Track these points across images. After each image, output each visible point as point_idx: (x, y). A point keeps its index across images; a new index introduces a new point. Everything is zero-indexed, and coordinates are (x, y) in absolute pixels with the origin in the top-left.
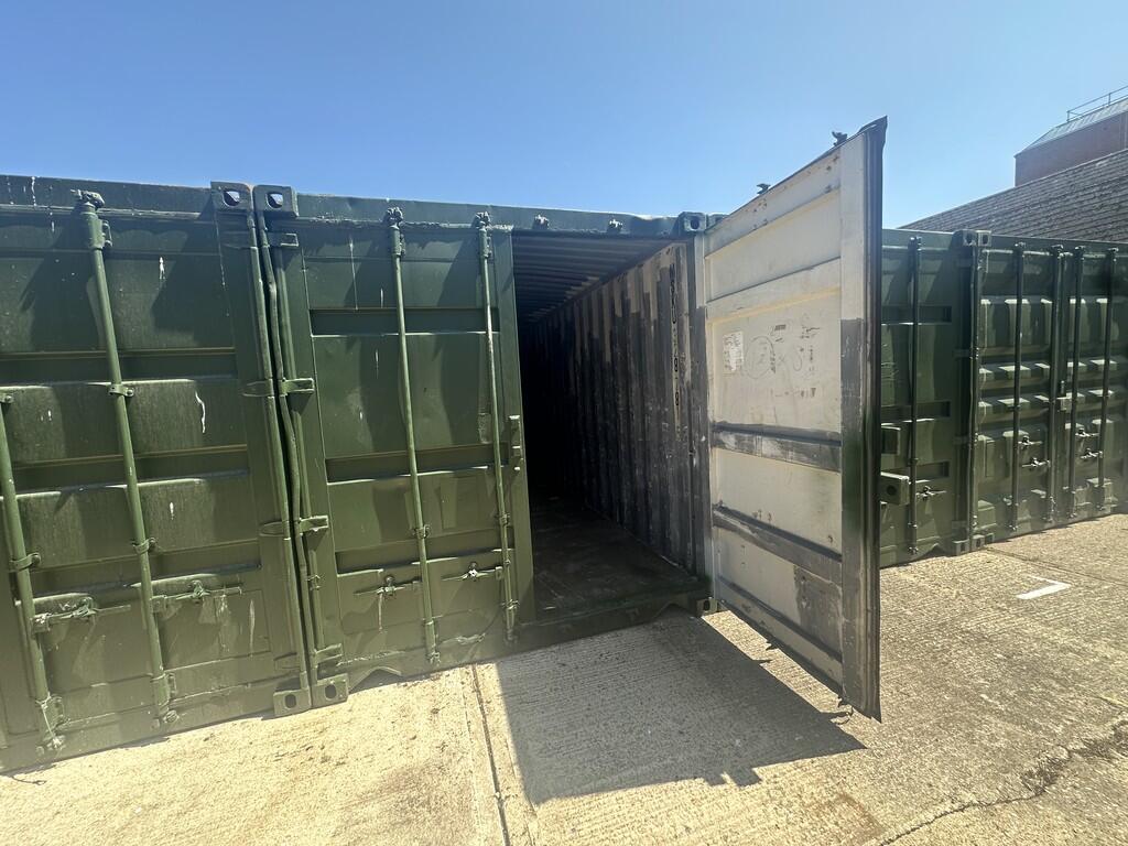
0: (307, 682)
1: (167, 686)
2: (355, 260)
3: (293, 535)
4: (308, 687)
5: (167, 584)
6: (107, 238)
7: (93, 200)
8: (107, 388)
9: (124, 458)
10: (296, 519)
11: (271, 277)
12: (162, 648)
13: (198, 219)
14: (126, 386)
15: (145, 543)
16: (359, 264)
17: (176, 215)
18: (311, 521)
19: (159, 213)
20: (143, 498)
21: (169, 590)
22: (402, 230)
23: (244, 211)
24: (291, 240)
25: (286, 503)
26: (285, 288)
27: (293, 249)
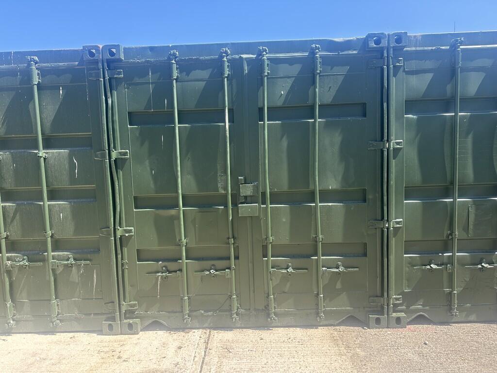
0: (119, 319)
1: (56, 307)
2: (152, 83)
3: (115, 237)
4: (119, 322)
5: (58, 255)
6: (39, 79)
7: (34, 61)
8: (36, 153)
9: (42, 189)
10: (116, 228)
11: (109, 94)
12: (55, 287)
13: (78, 65)
14: (44, 152)
15: (49, 233)
16: (154, 85)
17: (68, 64)
18: (125, 230)
19: (61, 64)
20: (50, 210)
21: (59, 258)
22: (177, 63)
23: (97, 60)
24: (119, 73)
25: (112, 218)
26: (116, 101)
27: (120, 78)
